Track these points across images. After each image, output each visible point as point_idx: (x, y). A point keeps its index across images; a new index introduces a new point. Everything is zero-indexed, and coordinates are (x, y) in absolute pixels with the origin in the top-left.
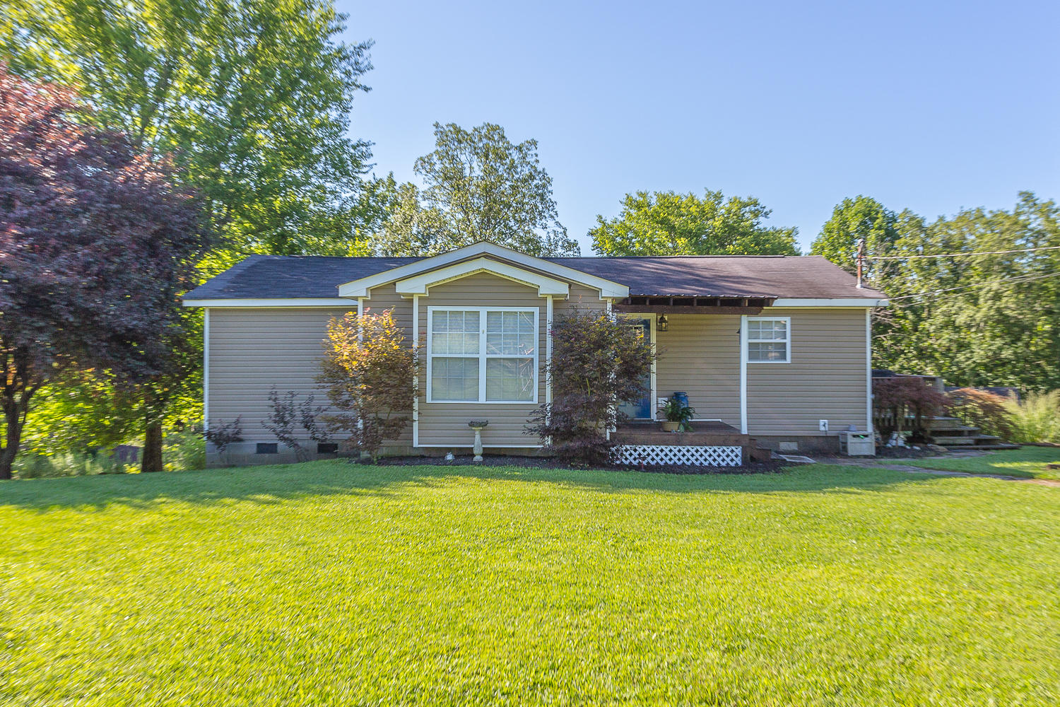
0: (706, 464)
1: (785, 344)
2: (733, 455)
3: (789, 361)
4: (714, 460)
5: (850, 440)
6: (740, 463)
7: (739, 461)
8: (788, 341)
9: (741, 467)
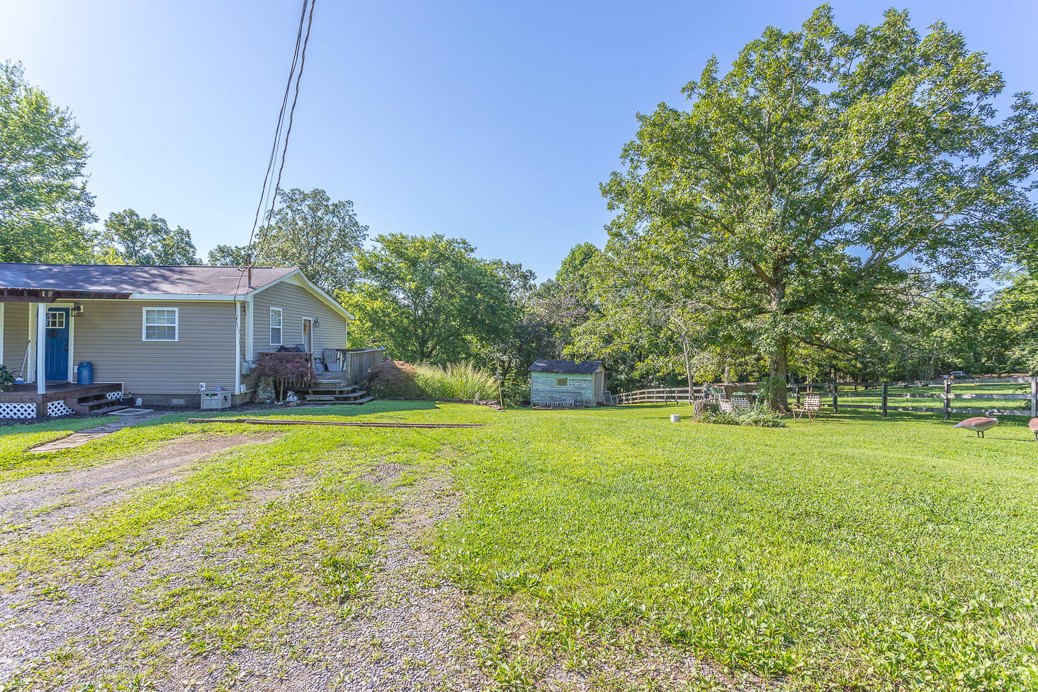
0: (8, 416)
1: (174, 327)
2: (29, 411)
3: (177, 340)
4: (15, 414)
5: (203, 398)
6: (35, 416)
7: (34, 414)
8: (176, 325)
9: (36, 419)
